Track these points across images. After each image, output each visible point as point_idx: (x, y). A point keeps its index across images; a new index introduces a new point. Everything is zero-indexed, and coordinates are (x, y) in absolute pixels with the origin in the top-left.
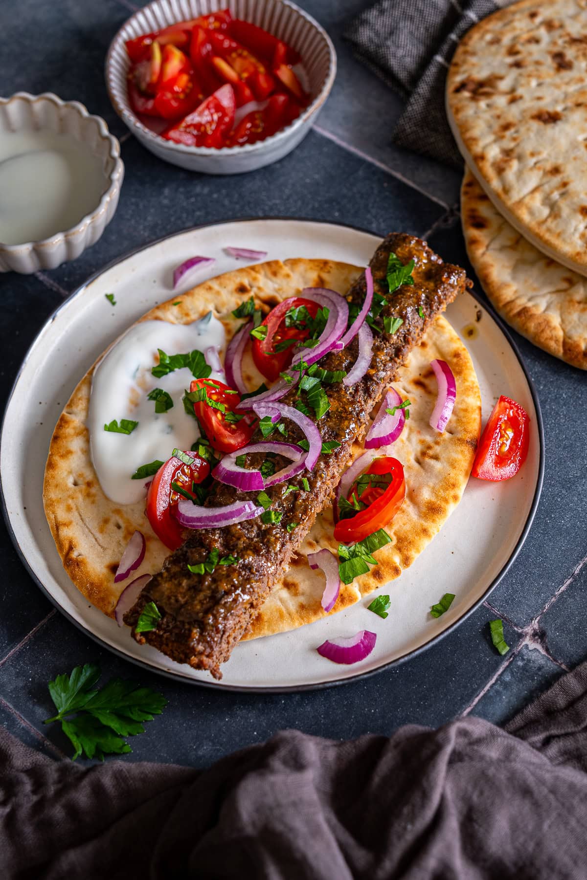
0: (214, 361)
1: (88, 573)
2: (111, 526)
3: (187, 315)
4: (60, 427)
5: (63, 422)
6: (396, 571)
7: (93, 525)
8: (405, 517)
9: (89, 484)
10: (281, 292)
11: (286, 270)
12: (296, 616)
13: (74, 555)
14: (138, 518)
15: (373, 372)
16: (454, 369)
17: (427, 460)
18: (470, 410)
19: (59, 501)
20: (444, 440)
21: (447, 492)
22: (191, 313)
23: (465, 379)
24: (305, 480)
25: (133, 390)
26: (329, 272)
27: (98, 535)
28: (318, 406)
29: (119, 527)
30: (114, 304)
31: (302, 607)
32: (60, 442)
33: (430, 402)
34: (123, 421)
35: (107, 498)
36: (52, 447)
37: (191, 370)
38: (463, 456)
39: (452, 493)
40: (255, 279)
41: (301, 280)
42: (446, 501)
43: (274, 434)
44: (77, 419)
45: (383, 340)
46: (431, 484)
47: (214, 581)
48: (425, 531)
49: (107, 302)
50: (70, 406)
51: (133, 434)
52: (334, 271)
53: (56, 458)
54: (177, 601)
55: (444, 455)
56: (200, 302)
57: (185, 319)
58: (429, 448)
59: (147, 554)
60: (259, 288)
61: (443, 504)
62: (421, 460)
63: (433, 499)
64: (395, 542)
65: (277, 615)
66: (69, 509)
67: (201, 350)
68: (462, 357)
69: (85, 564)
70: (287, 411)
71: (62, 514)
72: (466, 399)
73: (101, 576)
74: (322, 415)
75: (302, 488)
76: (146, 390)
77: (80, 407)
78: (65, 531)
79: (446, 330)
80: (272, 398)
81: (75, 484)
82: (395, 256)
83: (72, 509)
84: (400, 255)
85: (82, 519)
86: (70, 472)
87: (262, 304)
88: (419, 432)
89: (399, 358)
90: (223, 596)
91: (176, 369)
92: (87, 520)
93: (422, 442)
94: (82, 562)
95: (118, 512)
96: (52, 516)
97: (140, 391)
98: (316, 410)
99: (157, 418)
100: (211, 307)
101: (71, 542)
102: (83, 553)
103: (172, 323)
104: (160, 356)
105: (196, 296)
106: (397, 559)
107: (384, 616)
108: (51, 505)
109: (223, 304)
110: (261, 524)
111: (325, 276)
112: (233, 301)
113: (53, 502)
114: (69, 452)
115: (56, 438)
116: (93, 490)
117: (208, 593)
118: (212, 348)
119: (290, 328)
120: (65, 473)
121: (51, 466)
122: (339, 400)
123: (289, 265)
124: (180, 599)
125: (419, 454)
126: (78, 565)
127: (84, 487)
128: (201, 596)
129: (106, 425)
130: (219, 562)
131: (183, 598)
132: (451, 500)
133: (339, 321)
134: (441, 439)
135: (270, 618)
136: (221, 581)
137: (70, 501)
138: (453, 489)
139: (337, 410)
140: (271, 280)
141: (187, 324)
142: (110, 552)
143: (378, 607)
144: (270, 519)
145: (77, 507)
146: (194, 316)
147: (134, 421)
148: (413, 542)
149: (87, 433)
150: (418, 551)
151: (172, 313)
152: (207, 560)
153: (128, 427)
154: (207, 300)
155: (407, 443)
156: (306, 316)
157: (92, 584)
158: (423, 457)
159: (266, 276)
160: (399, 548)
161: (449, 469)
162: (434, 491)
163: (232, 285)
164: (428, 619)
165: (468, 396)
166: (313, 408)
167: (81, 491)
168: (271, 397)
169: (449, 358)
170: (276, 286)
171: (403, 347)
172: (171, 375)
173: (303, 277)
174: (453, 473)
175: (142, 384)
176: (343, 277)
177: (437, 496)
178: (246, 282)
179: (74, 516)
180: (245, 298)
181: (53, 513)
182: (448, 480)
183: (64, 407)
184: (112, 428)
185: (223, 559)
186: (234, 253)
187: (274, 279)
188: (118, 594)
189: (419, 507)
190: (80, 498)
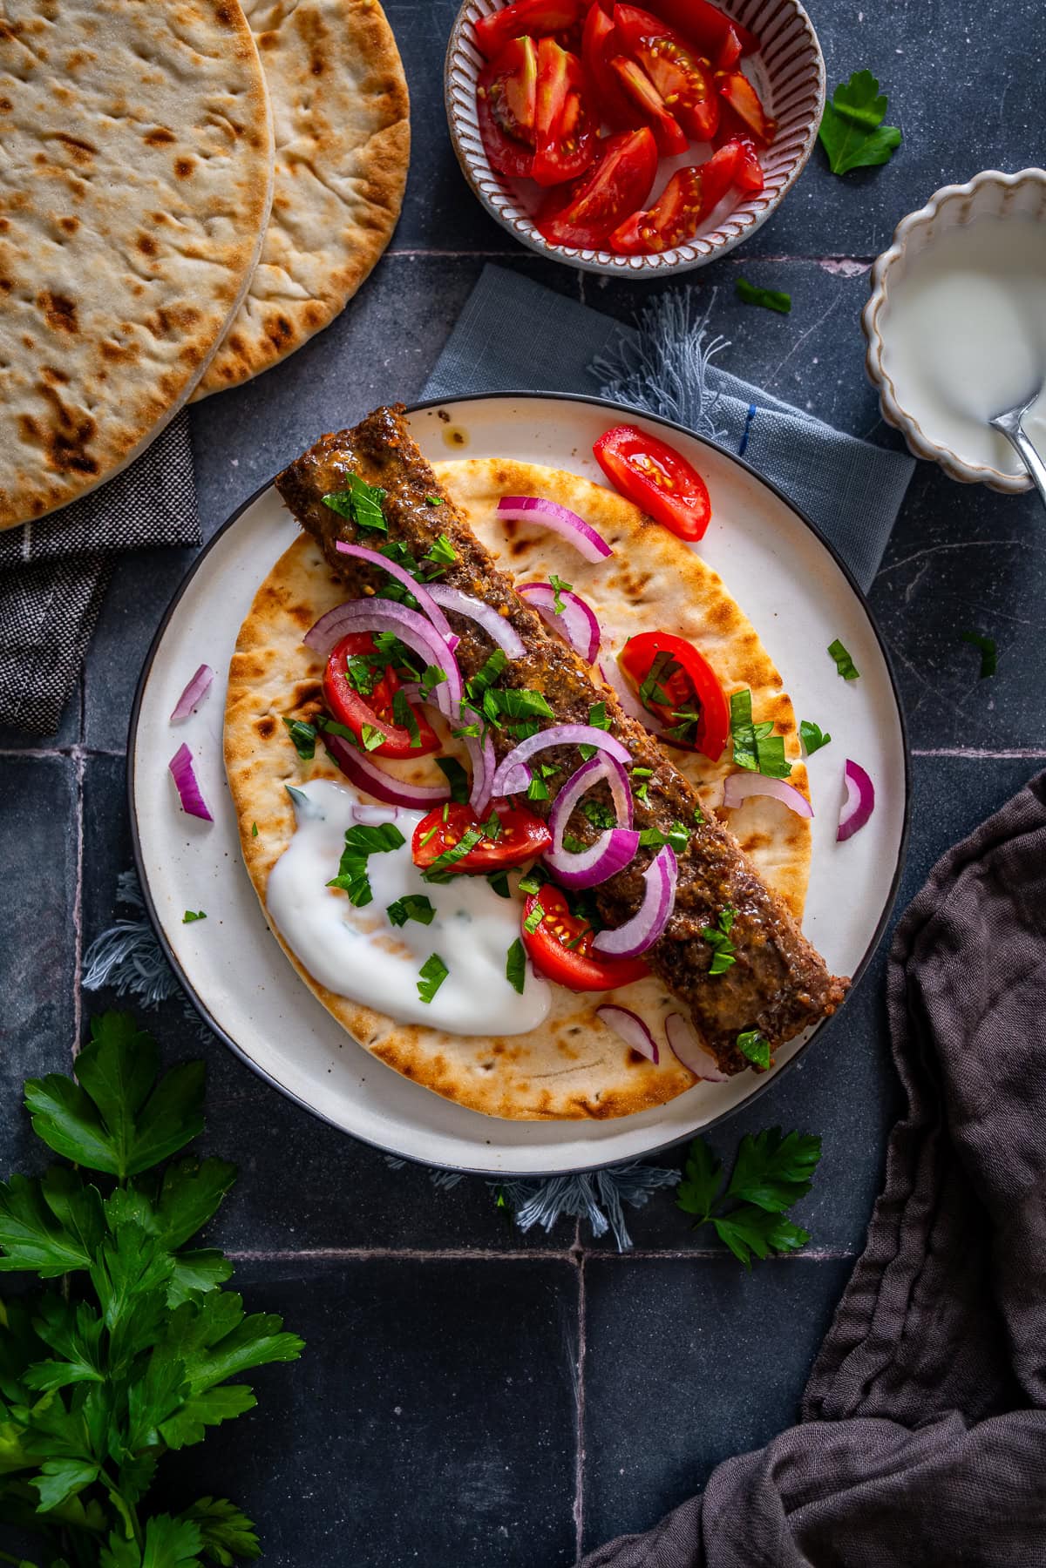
0: (378, 815)
1: (629, 1094)
2: (572, 1042)
3: (280, 823)
4: (392, 1060)
5: (386, 1054)
6: (786, 700)
7: (561, 1064)
8: (715, 656)
9: (499, 1050)
10: (294, 676)
11: (257, 653)
12: (798, 855)
13: (594, 1103)
14: (575, 1004)
15: (505, 610)
16: (521, 492)
17: (645, 590)
18: (595, 500)
19: (507, 1097)
20: (625, 556)
21: (705, 586)
22: (278, 815)
23: (544, 485)
24: (637, 771)
25: (375, 942)
26: (289, 595)
27: (578, 1063)
28: (532, 708)
29: (575, 1032)
30: (202, 916)
31: (792, 841)
32: (417, 1068)
33: (556, 547)
34: (423, 973)
35: (529, 1034)
36: (421, 1081)
37: (378, 851)
38: (660, 543)
39: (708, 581)
40: (256, 704)
41: (283, 639)
42: (716, 593)
43: (549, 784)
44: (388, 1035)
45: (454, 573)
46: (683, 602)
47: (747, 948)
48: (749, 640)
49: (196, 925)
50: (361, 1036)
51: (449, 967)
52: (290, 585)
53: (440, 1081)
54: (749, 1004)
55: (648, 566)
56: (263, 798)
57: (286, 828)
58: (626, 579)
59: (632, 1009)
60: (274, 704)
61: (720, 600)
62: (638, 598)
63: (707, 609)
64: (747, 686)
65: (788, 878)
66: (524, 1088)
67: (351, 824)
68: (507, 472)
69: (614, 1094)
70: (522, 752)
71: (530, 1100)
72: (576, 498)
73: (641, 1079)
74: (547, 709)
75: (646, 779)
76: (383, 924)
77: (372, 1025)
78: (556, 1104)
79: (454, 474)
80: (491, 764)
81: (488, 1067)
82: (328, 496)
83: (525, 1084)
84: (328, 488)
85: (545, 1076)
86: (469, 1069)
87: (301, 710)
88: (596, 582)
89: (486, 563)
90: (774, 946)
91: (366, 871)
92: (551, 1070)
93: (612, 584)
94: (609, 1097)
95: (555, 1026)
96: (526, 1113)
97: (378, 934)
98: (536, 713)
99: (439, 926)
100: (280, 785)
101: (575, 1102)
102: (597, 1091)
103: (286, 849)
104: (335, 887)
105: (253, 798)
106: (772, 694)
107: (828, 740)
108: (509, 1109)
109: (281, 765)
110: (682, 856)
111: (293, 602)
112: (280, 749)
113: (505, 1106)
114: (439, 1060)
115: (408, 1071)
116: (510, 1047)
117: (759, 962)
118: (353, 810)
119: (374, 691)
120: (468, 1076)
121: (449, 1092)
122: (531, 675)
123: (252, 645)
124: (749, 999)
125: (630, 597)
126: (611, 1103)
127: (499, 1059)
128: (759, 973)
129: (421, 999)
130: (724, 933)
131: (750, 994)
132: (717, 587)
133: (408, 623)
134: (621, 557)
135: (790, 889)
136: (751, 940)
137: (514, 1083)
138: (703, 577)
139: (546, 684)
140: (267, 681)
141: (295, 828)
142: (609, 1056)
143: (815, 741)
144: (681, 841)
145: (524, 1077)
146: (286, 814)
147: (429, 958)
148: (757, 662)
149: (418, 1028)
150: (768, 661)
151: (268, 843)
152: (714, 946)
153: (435, 971)
154: (264, 785)
155: (605, 604)
156: (366, 663)
157: (647, 1094)
158: (635, 591)
159: (257, 685)
160: (759, 684)
161: (673, 569)
162: (695, 603)
163: (254, 740)
164: (854, 686)
165: (572, 493)
166: (533, 716)
167: (505, 1064)
168: (487, 764)
169: (501, 490)
170: (280, 678)
171: (473, 549)
172: (372, 882)
173: (281, 633)
174: (680, 567)
175: (369, 927)
176: (305, 578)
177: (705, 602)
178: (255, 718)
179: (538, 1085)
180: (282, 729)
181: (522, 1110)
182: (688, 577)
183: (360, 1047)
184: (428, 993)
185: (721, 926)
186: (183, 713)
187: (267, 676)
188: (675, 1065)
189: (709, 633)
190: (513, 1068)
